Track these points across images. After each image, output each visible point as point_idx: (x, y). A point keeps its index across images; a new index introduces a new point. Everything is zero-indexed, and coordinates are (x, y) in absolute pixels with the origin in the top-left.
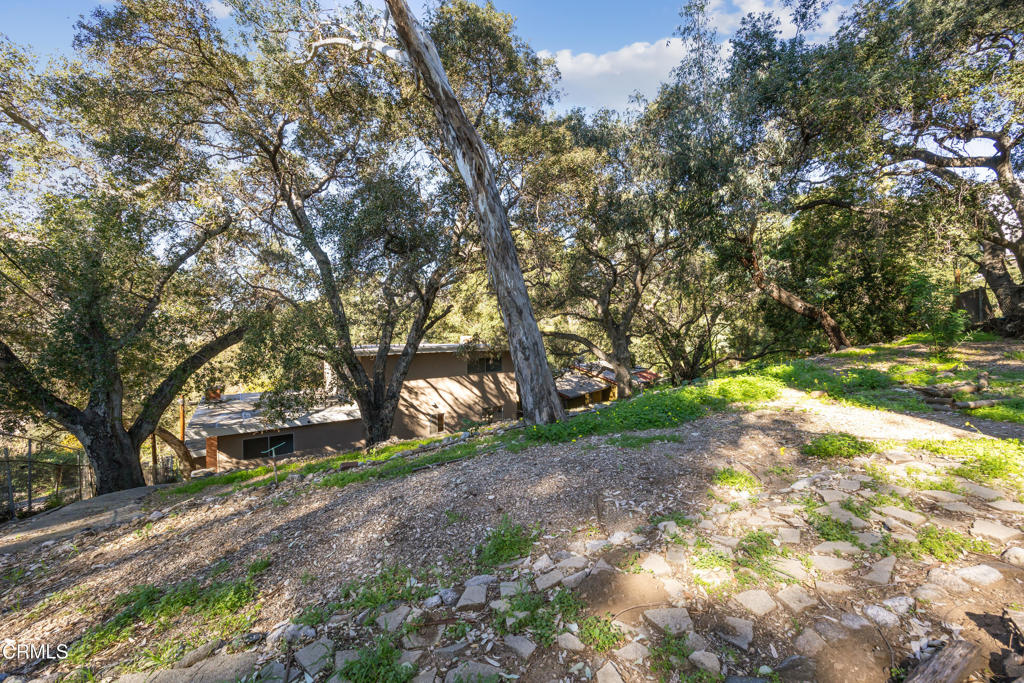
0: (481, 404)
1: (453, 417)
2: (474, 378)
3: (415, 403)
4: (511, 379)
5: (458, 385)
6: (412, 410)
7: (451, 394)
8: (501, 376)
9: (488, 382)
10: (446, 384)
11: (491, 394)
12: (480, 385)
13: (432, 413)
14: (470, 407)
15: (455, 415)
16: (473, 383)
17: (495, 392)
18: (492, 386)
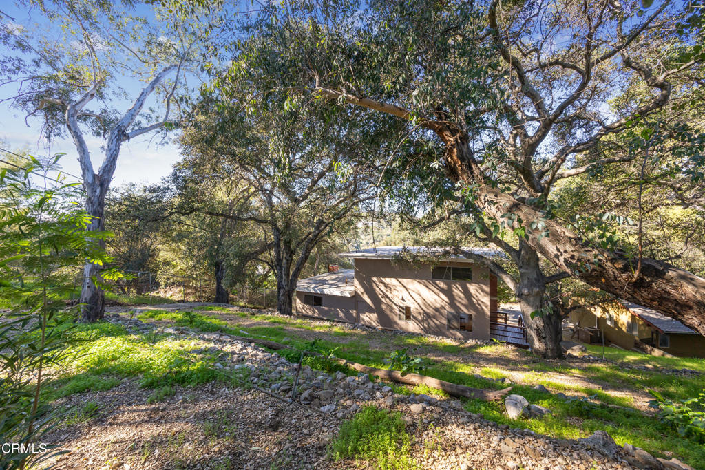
0: (447, 307)
1: (420, 313)
2: (442, 285)
3: (390, 295)
4: (483, 291)
5: (425, 288)
6: (388, 300)
7: (420, 295)
8: (472, 288)
9: (457, 291)
10: (415, 286)
11: (460, 303)
12: (448, 293)
13: (401, 305)
14: (437, 309)
15: (421, 311)
16: (442, 290)
17: (465, 301)
18: (462, 295)
